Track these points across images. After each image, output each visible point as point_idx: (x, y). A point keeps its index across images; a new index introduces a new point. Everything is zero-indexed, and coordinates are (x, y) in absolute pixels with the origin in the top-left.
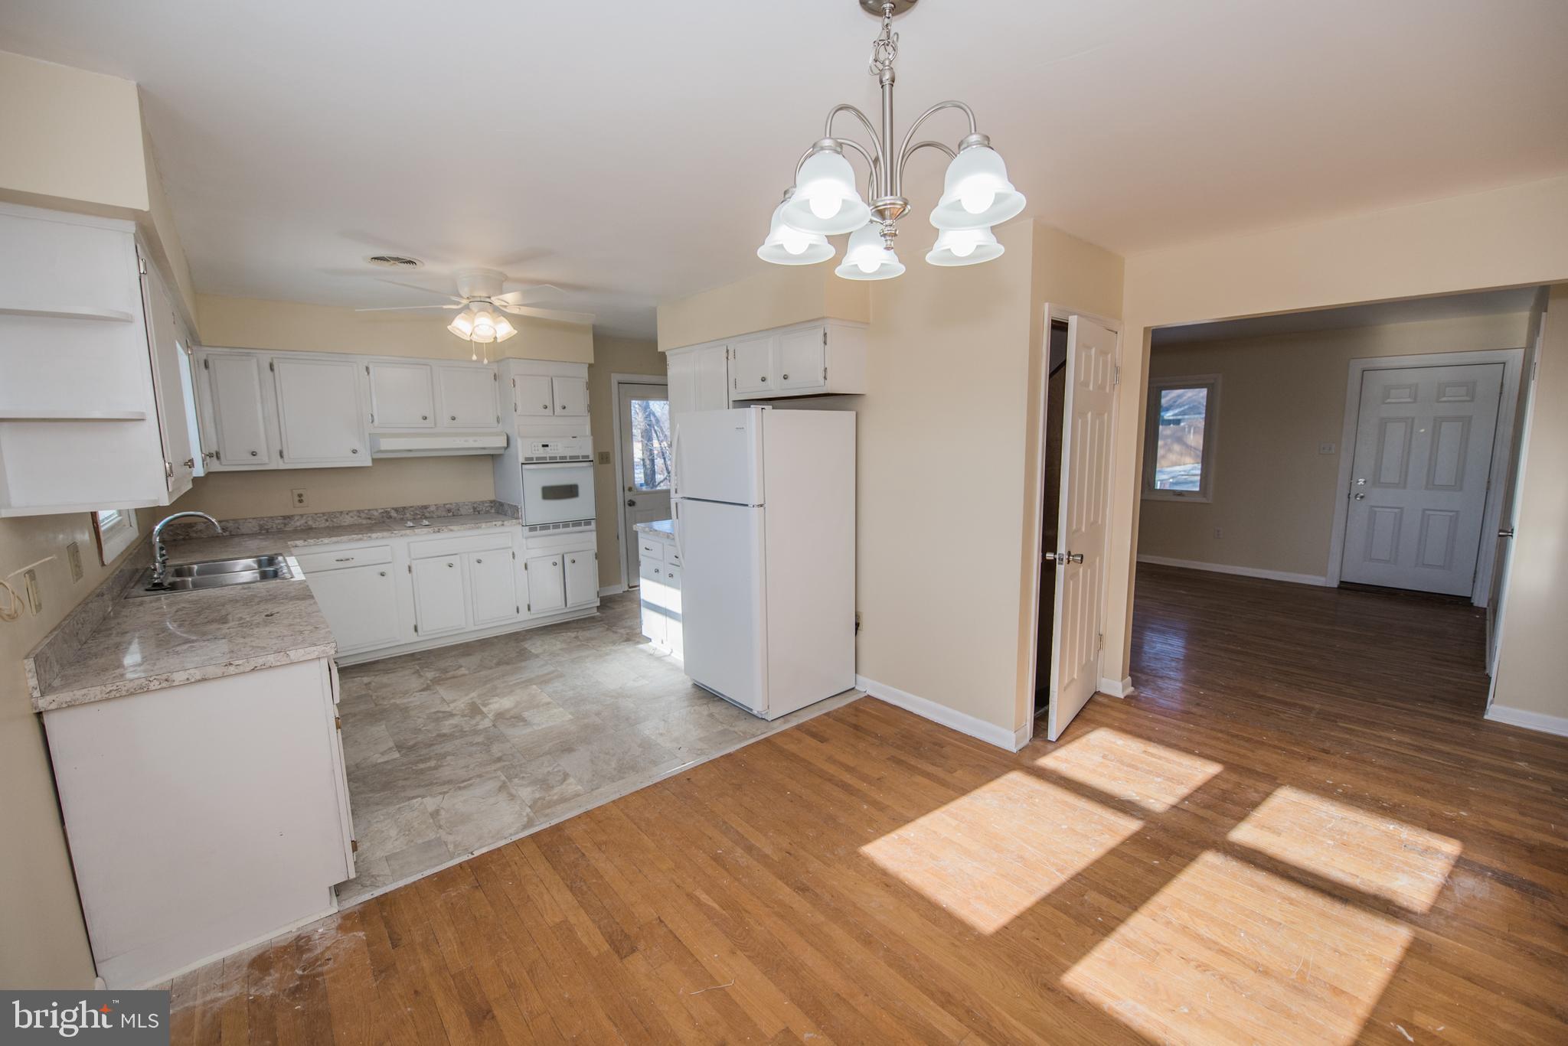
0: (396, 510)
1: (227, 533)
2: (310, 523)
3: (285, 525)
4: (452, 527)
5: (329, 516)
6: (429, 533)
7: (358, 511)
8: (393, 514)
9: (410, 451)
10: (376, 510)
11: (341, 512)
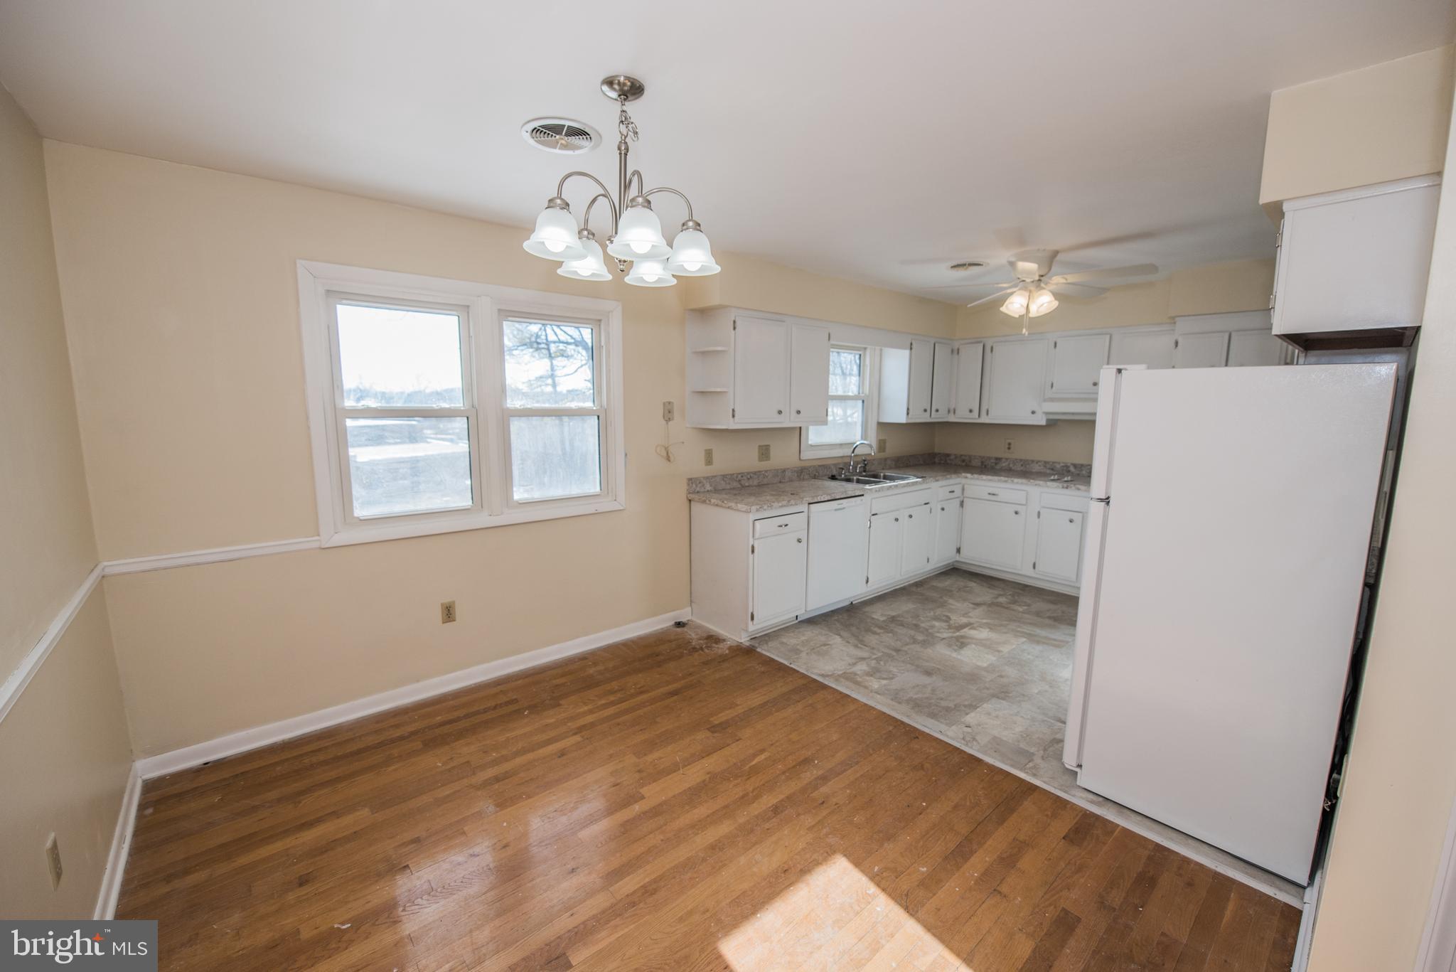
0: (1075, 466)
1: (964, 464)
2: (1011, 465)
3: (996, 464)
4: (1078, 486)
5: (1025, 462)
6: (1058, 487)
7: (1046, 462)
8: (1072, 469)
9: (1073, 414)
10: (1059, 463)
11: (1033, 461)
